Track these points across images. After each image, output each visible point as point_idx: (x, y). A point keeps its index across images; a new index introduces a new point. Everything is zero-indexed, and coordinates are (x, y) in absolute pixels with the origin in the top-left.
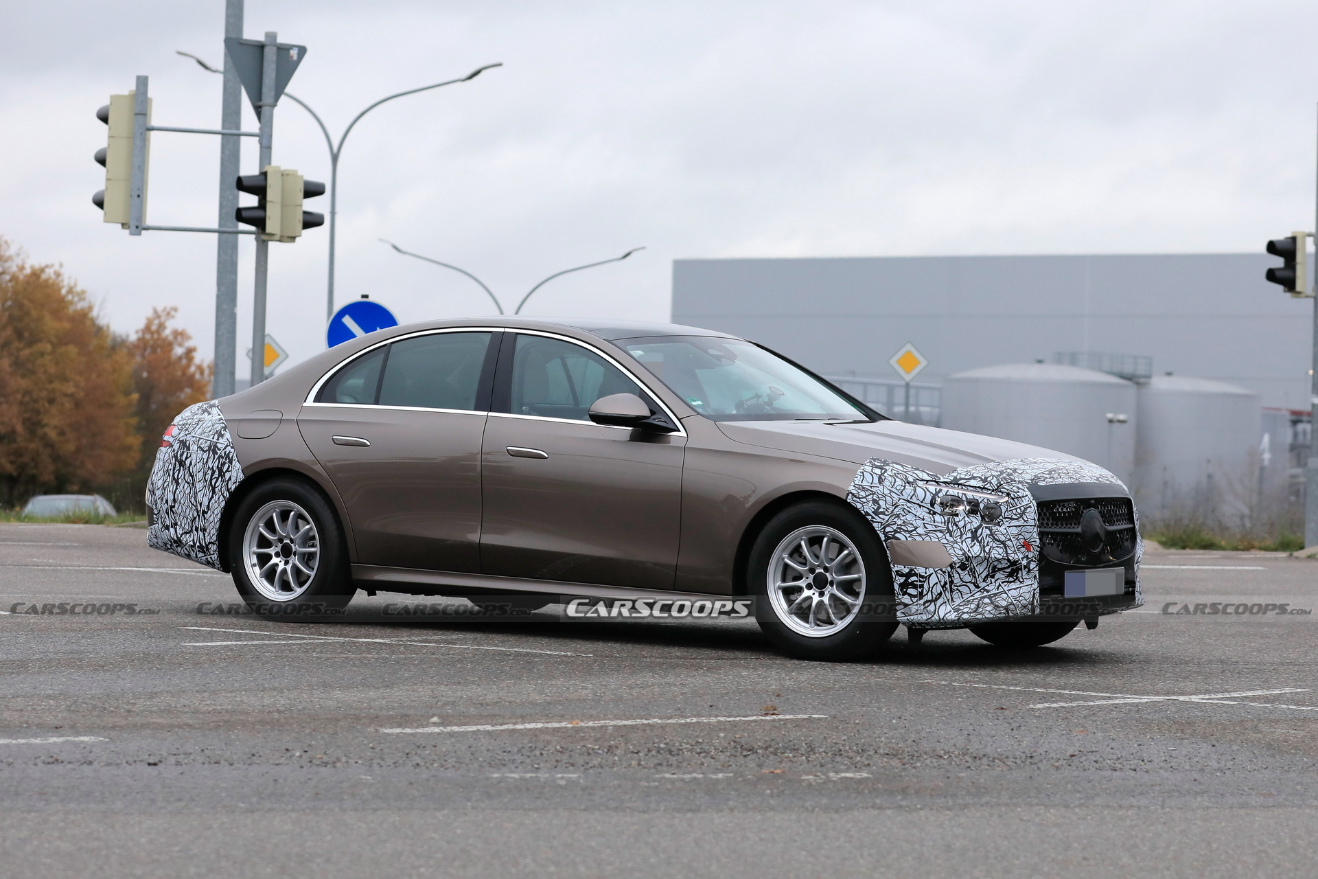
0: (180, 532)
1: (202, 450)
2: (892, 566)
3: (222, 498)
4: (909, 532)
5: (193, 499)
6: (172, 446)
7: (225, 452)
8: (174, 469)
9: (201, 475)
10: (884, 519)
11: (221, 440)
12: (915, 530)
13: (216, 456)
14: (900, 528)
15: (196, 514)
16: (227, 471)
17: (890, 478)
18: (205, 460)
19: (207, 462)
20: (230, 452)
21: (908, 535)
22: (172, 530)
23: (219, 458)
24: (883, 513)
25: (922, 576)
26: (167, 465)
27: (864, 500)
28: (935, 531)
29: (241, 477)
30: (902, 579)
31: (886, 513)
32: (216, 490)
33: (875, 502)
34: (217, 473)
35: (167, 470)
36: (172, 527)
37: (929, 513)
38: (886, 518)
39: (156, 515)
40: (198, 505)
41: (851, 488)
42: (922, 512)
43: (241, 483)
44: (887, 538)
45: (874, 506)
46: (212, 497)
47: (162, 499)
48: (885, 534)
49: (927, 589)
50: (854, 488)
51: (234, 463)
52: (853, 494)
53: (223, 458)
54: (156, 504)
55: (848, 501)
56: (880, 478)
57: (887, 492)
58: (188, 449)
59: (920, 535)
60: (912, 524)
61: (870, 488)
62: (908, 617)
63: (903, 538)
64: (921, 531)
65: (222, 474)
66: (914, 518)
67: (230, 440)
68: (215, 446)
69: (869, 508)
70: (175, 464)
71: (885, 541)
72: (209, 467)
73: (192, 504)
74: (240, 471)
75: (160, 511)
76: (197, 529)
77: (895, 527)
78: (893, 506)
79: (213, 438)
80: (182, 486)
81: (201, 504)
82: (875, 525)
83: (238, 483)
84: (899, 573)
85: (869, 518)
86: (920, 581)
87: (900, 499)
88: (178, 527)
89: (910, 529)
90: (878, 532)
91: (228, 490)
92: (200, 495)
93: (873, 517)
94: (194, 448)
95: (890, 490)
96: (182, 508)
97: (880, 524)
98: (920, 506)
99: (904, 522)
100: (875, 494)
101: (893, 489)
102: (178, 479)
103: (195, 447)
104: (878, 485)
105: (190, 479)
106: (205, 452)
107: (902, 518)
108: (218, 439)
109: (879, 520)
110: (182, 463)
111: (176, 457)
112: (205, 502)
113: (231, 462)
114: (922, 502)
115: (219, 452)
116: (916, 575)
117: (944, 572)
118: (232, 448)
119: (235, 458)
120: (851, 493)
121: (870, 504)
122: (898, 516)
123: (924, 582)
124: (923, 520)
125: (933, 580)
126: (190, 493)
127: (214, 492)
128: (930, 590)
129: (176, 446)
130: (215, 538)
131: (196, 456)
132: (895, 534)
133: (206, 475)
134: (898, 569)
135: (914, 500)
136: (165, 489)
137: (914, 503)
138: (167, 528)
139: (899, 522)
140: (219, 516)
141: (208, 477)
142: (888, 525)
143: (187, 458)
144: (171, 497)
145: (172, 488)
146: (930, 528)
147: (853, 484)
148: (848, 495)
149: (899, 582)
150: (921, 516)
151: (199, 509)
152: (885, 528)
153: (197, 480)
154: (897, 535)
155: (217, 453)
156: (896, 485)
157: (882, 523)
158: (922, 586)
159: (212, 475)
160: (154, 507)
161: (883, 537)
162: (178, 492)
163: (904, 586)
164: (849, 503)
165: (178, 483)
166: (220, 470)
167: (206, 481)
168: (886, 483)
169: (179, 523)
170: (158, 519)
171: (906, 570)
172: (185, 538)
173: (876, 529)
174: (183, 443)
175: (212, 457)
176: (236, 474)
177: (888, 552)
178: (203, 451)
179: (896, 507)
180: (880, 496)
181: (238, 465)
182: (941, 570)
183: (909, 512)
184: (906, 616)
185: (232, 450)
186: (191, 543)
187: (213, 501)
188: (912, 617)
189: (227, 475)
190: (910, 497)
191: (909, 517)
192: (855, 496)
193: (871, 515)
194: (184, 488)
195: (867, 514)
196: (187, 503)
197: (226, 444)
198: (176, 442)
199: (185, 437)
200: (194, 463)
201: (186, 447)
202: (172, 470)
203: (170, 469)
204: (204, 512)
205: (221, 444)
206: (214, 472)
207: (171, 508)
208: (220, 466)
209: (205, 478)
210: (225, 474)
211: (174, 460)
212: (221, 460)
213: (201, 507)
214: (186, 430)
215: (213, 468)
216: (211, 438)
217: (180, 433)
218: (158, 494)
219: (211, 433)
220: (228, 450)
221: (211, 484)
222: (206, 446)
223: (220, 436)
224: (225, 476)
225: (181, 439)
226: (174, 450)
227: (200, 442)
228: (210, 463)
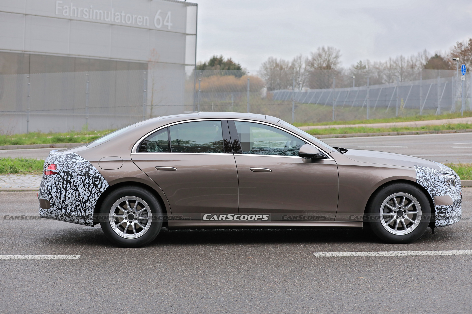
0: (68, 211)
1: (80, 175)
2: (435, 206)
3: (96, 196)
4: (440, 193)
5: (77, 197)
6: (59, 174)
7: (96, 176)
8: (63, 184)
9: (82, 186)
10: (431, 189)
11: (91, 170)
12: (441, 192)
13: (90, 178)
14: (437, 192)
15: (79, 203)
16: (99, 184)
17: (428, 173)
18: (83, 180)
19: (85, 180)
21: (440, 194)
22: (64, 211)
24: (430, 186)
25: (445, 209)
26: (57, 182)
27: (423, 182)
28: (447, 192)
29: (108, 186)
30: (439, 211)
31: (431, 186)
32: (93, 192)
33: (427, 182)
34: (92, 185)
35: (58, 184)
36: (63, 209)
37: (444, 185)
38: (432, 188)
39: (52, 204)
41: (417, 178)
42: (442, 185)
43: (108, 189)
44: (433, 196)
45: (427, 184)
46: (90, 195)
47: (57, 197)
48: (432, 194)
49: (447, 213)
50: (418, 178)
51: (102, 180)
52: (418, 180)
54: (52, 200)
55: (417, 183)
56: (425, 173)
57: (430, 178)
58: (71, 175)
59: (443, 194)
60: (440, 190)
61: (423, 177)
62: (440, 224)
63: (438, 195)
64: (443, 192)
66: (440, 188)
67: (97, 171)
68: (88, 173)
69: (425, 185)
70: (63, 182)
71: (433, 197)
72: (86, 183)
73: (77, 199)
74: (107, 183)
75: (55, 202)
76: (80, 209)
77: (435, 191)
78: (433, 183)
79: (86, 170)
80: (69, 191)
81: (83, 199)
82: (428, 191)
83: (106, 189)
84: (437, 209)
85: (426, 188)
86: (445, 211)
87: (434, 180)
88: (67, 209)
89: (440, 192)
90: (430, 194)
91: (100, 192)
92: (82, 195)
93: (427, 188)
95: (431, 178)
96: (70, 201)
97: (430, 191)
98: (441, 183)
99: (438, 189)
100: (426, 179)
101: (431, 177)
102: (66, 188)
103: (76, 174)
104: (426, 176)
105: (74, 188)
106: (83, 176)
107: (437, 188)
108: (89, 170)
109: (430, 189)
110: (68, 181)
111: (64, 179)
112: (86, 197)
113: (100, 180)
114: (442, 181)
116: (443, 208)
117: (451, 207)
118: (99, 174)
119: (102, 178)
120: (418, 179)
121: (426, 183)
122: (435, 187)
123: (446, 211)
124: (443, 188)
125: (449, 210)
126: (75, 194)
127: (91, 193)
128: (448, 214)
129: (62, 174)
130: (92, 213)
131: (76, 177)
132: (435, 194)
133: (85, 186)
134: (437, 207)
135: (439, 181)
136: (58, 193)
137: (439, 182)
138: (61, 209)
139: (436, 189)
140: (95, 203)
141: (87, 187)
142: (433, 191)
143: (71, 179)
144: (63, 196)
145: (64, 192)
146: (445, 191)
147: (416, 176)
148: (416, 180)
149: (437, 212)
150: (442, 187)
151: (81, 200)
152: (432, 192)
153: (79, 188)
154: (436, 194)
155: (91, 177)
156: (432, 175)
157: (431, 190)
158: (445, 212)
160: (51, 201)
161: (431, 195)
162: (67, 194)
163: (439, 213)
164: (418, 183)
165: (66, 190)
166: (95, 185)
167: (86, 189)
168: (428, 175)
169: (68, 207)
170: (53, 206)
171: (440, 207)
172: (72, 214)
173: (429, 192)
174: (67, 173)
175: (88, 178)
176: (105, 185)
177: (434, 201)
178: (81, 176)
179: (434, 184)
180: (428, 180)
181: (105, 181)
182: (451, 206)
183: (439, 185)
184: (439, 224)
185: (100, 175)
186: (77, 215)
187: (91, 197)
188: (441, 224)
189: (99, 186)
190: (438, 180)
191: (439, 187)
192: (420, 181)
193: (426, 187)
194: (70, 193)
195: (425, 187)
196: (73, 199)
197: (95, 172)
198: (62, 172)
199: (67, 170)
200: (76, 181)
201: (70, 174)
202: (61, 184)
203: (60, 184)
204: (85, 202)
205: (92, 172)
206: (90, 185)
207: (63, 201)
208: (93, 182)
209: (84, 187)
210: (97, 185)
211: (62, 180)
212: (94, 179)
213: (83, 200)
214: (67, 167)
215: (89, 183)
216: (84, 170)
217: (63, 168)
218: (54, 195)
219: (83, 168)
220: (97, 175)
221: (89, 190)
222: (83, 174)
223: (90, 169)
224: (97, 186)
225: (64, 171)
226: (61, 176)
227: (78, 172)
228: (87, 181)
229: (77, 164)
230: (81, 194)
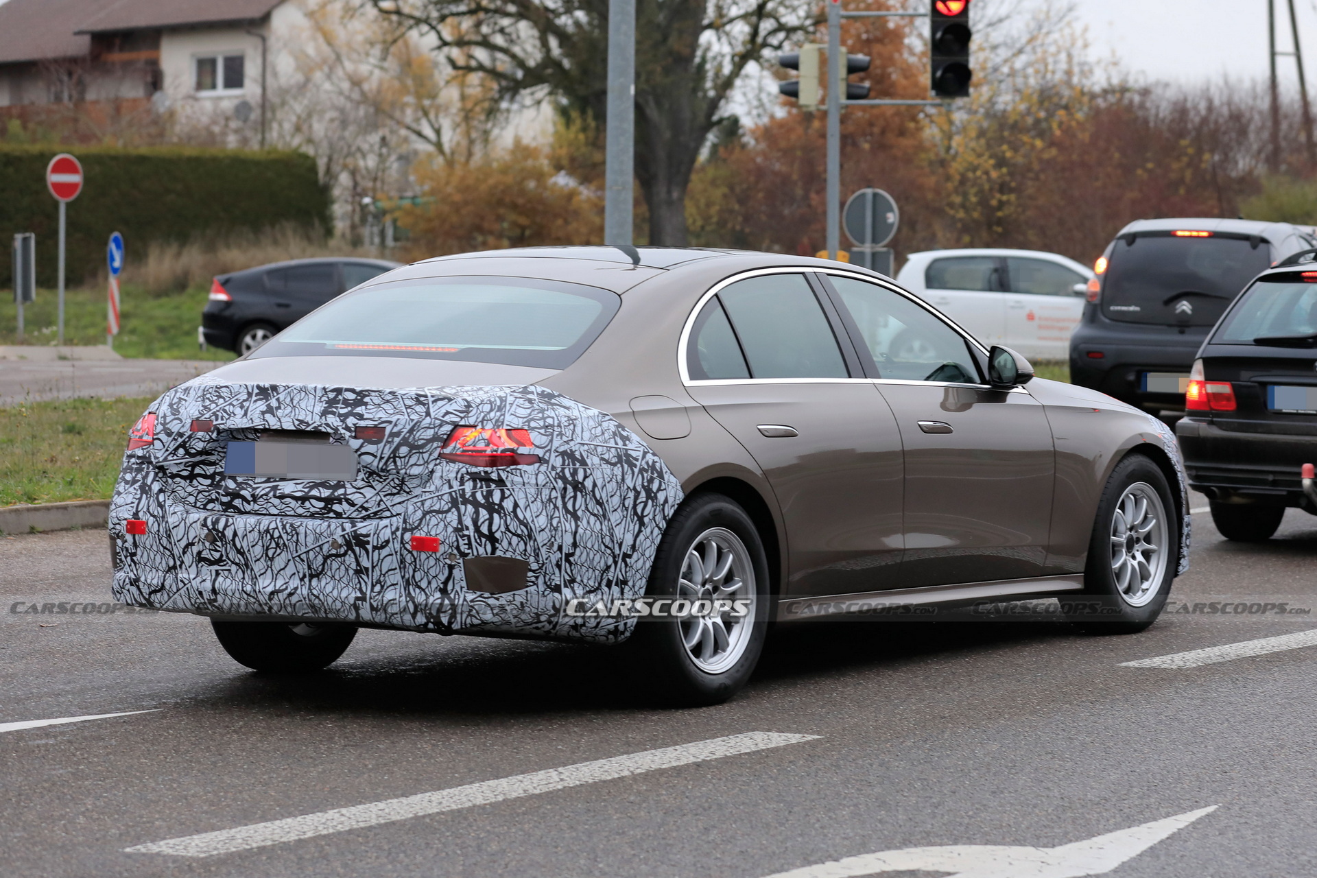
0: (580, 591)
1: (608, 462)
3: (656, 531)
5: (607, 540)
6: (547, 462)
7: (647, 463)
8: (563, 497)
9: (616, 500)
11: (630, 446)
13: (636, 470)
16: (659, 489)
18: (619, 478)
19: (623, 480)
20: (654, 462)
22: (567, 593)
23: (642, 471)
26: (546, 492)
29: (681, 495)
32: (646, 520)
34: (643, 494)
35: (550, 500)
36: (565, 586)
39: (533, 571)
40: (617, 546)
43: (681, 504)
47: (551, 545)
51: (666, 477)
53: (647, 471)
54: (537, 555)
58: (583, 463)
65: (651, 495)
68: (627, 455)
70: (565, 489)
72: (629, 488)
73: (606, 547)
74: (679, 487)
75: (543, 564)
76: (609, 584)
80: (585, 521)
81: (620, 545)
83: (678, 505)
88: (576, 586)
91: (664, 518)
92: (618, 532)
94: (593, 460)
96: (587, 554)
102: (575, 511)
103: (596, 460)
105: (597, 509)
106: (615, 465)
108: (625, 444)
110: (578, 487)
111: (564, 478)
112: (629, 539)
113: (661, 476)
115: (638, 464)
118: (654, 455)
119: (665, 469)
126: (601, 529)
127: (642, 524)
129: (558, 462)
131: (600, 474)
133: (625, 499)
136: (556, 529)
138: (558, 589)
141: (629, 502)
143: (586, 477)
144: (568, 539)
145: (569, 525)
151: (617, 551)
153: (609, 508)
155: (635, 465)
159: (636, 498)
160: (532, 559)
162: (580, 531)
165: (574, 515)
166: (648, 490)
167: (627, 509)
169: (578, 578)
170: (537, 577)
174: (568, 456)
175: (630, 472)
176: (673, 493)
178: (611, 464)
181: (673, 479)
185: (656, 459)
187: (641, 537)
189: (661, 497)
194: (589, 526)
196: (596, 546)
197: (642, 450)
198: (553, 455)
199: (566, 447)
200: (599, 483)
201: (579, 460)
202: (560, 498)
203: (556, 498)
204: (625, 556)
205: (634, 449)
206: (637, 494)
207: (568, 555)
208: (646, 484)
209: (624, 505)
210: (655, 494)
211: (560, 482)
212: (645, 475)
213: (620, 549)
214: (563, 434)
215: (634, 488)
217: (553, 441)
218: (541, 538)
220: (651, 458)
221: (635, 512)
222: (611, 456)
223: (625, 439)
224: (656, 498)
225: (561, 449)
226: (554, 468)
227: (599, 450)
228: (629, 482)
230: (616, 530)
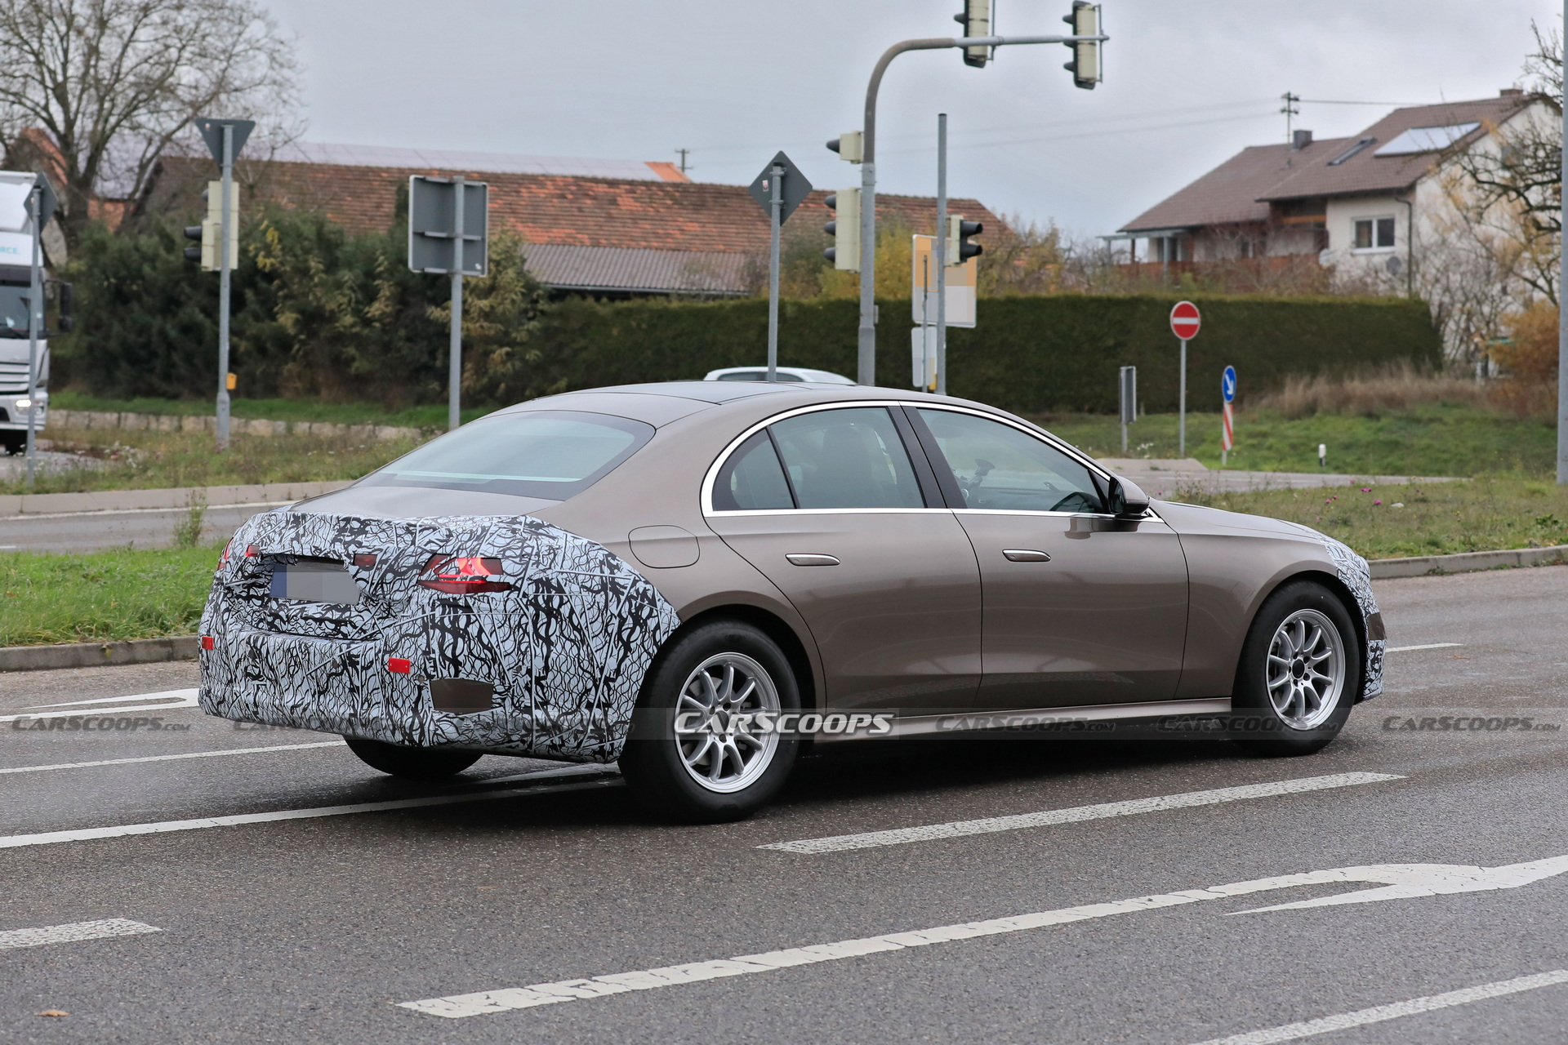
1: (589, 589)
3: (645, 656)
5: (586, 664)
6: (519, 589)
7: (637, 591)
8: (535, 623)
9: (597, 626)
11: (617, 573)
13: (623, 598)
15: (590, 684)
16: (650, 616)
18: (602, 605)
19: (606, 606)
20: (645, 590)
22: (538, 714)
23: (630, 598)
26: (515, 618)
29: (676, 622)
32: (632, 645)
34: (630, 621)
35: (519, 625)
36: (537, 707)
39: (500, 694)
40: (596, 670)
43: (677, 631)
46: (625, 656)
47: (519, 669)
51: (659, 604)
53: (636, 599)
54: (502, 678)
55: (1338, 578)
58: (560, 590)
65: (640, 622)
67: (638, 573)
68: (614, 583)
70: (537, 615)
72: (612, 614)
73: (584, 671)
74: (674, 614)
75: (510, 687)
76: (590, 706)
79: (602, 572)
80: (559, 647)
81: (602, 670)
83: (671, 632)
85: (1353, 593)
88: (550, 708)
91: (655, 643)
92: (599, 657)
94: (572, 589)
96: (562, 678)
102: (548, 636)
103: (575, 588)
105: (575, 635)
106: (598, 592)
108: (612, 572)
110: (551, 613)
111: (536, 605)
112: (612, 664)
113: (653, 602)
115: (626, 592)
118: (646, 582)
119: (658, 596)
126: (578, 654)
127: (628, 649)
129: (529, 589)
131: (578, 600)
133: (607, 625)
136: (524, 654)
138: (528, 710)
140: (640, 682)
141: (613, 628)
143: (561, 604)
144: (539, 663)
145: (540, 650)
151: (598, 675)
153: (589, 634)
155: (623, 594)
159: (621, 624)
160: (497, 682)
162: (552, 656)
165: (547, 641)
167: (610, 635)
169: (553, 700)
170: (504, 700)
174: (543, 584)
175: (615, 599)
176: (667, 619)
178: (593, 592)
181: (667, 606)
185: (648, 587)
187: (626, 662)
189: (652, 623)
194: (563, 652)
196: (572, 671)
197: (632, 578)
198: (526, 583)
199: (542, 575)
200: (578, 610)
201: (554, 588)
202: (530, 624)
203: (527, 624)
204: (608, 680)
205: (623, 577)
206: (623, 621)
207: (538, 680)
208: (633, 611)
209: (606, 631)
210: (645, 621)
211: (531, 609)
212: (633, 602)
213: (601, 673)
214: (538, 563)
215: (620, 615)
216: (597, 572)
217: (526, 569)
218: (507, 662)
219: (592, 564)
220: (641, 586)
221: (620, 638)
222: (595, 584)
223: (612, 568)
224: (646, 625)
225: (534, 578)
226: (525, 595)
227: (581, 578)
228: (613, 608)
229: (568, 554)
230: (597, 655)
